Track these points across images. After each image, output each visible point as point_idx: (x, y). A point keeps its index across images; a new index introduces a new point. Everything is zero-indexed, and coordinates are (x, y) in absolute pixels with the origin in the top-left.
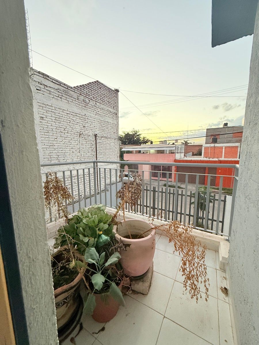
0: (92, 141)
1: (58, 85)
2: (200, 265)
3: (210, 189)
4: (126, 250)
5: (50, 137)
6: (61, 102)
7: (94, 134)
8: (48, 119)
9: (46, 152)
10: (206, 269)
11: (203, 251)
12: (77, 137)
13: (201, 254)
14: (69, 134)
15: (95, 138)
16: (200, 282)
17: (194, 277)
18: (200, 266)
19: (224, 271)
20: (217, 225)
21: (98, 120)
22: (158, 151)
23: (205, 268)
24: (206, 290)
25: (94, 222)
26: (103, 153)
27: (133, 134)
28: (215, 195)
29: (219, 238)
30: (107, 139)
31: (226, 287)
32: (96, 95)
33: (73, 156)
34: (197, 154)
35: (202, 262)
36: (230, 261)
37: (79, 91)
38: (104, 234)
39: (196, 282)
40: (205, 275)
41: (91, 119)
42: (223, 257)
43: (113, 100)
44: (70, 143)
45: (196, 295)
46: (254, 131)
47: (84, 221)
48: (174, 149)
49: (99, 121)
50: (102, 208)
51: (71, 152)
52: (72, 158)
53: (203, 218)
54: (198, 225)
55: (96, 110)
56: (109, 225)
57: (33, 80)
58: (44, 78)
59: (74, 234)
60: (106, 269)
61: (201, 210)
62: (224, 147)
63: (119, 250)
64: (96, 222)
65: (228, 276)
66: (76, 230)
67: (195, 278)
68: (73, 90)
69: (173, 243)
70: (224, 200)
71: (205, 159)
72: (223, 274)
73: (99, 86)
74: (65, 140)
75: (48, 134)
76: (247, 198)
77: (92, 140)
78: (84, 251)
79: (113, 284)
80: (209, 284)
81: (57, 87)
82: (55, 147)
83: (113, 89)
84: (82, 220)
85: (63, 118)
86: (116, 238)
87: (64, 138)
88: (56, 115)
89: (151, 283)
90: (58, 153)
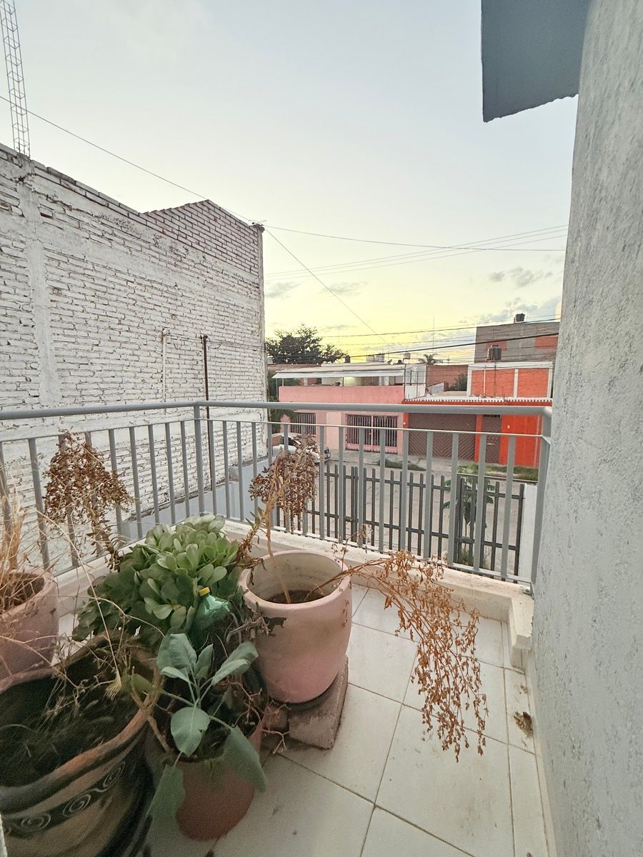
0: (194, 353)
1: (102, 205)
2: (464, 660)
3: (485, 470)
4: (274, 635)
5: (79, 340)
6: (110, 250)
7: (199, 336)
8: (73, 295)
9: (70, 379)
10: (479, 671)
11: (471, 624)
12: (156, 343)
13: (467, 633)
14: (133, 335)
15: (202, 345)
16: (463, 706)
17: (449, 693)
18: (464, 664)
19: (523, 671)
20: (505, 555)
21: (210, 301)
22: (363, 378)
23: (475, 669)
24: (479, 725)
25: (187, 561)
26: (225, 383)
27: (302, 338)
28: (498, 484)
29: (508, 588)
30: (234, 349)
31: (529, 714)
32: (205, 237)
33: (144, 391)
34: (456, 387)
35: (468, 653)
36: (536, 645)
37: (158, 223)
38: (215, 595)
39: (453, 708)
40: (475, 687)
41: (193, 297)
42: (518, 636)
43: (249, 251)
44: (136, 358)
45: (455, 741)
46: (586, 321)
47: (161, 561)
48: (402, 374)
49: (213, 301)
50: (212, 525)
51: (140, 380)
52: (143, 397)
53: (470, 542)
54: (460, 558)
55: (205, 274)
56: (229, 569)
57: (30, 189)
58: (63, 186)
59: (130, 597)
60: (217, 689)
61: (467, 523)
62: (517, 371)
63: (253, 636)
64: (194, 562)
65: (532, 683)
66: (138, 587)
67: (452, 697)
68: (144, 222)
69: (394, 609)
70: (518, 494)
71: (475, 399)
72: (520, 680)
73: (212, 213)
74: (122, 351)
75: (74, 333)
76: (574, 487)
77: (193, 351)
78: (158, 643)
79: (236, 732)
80: (486, 709)
81: (98, 210)
82: (93, 368)
83: (250, 224)
84: (154, 560)
85: (114, 292)
86: (246, 604)
87: (118, 345)
88: (97, 284)
89: (340, 717)
90: (102, 383)
